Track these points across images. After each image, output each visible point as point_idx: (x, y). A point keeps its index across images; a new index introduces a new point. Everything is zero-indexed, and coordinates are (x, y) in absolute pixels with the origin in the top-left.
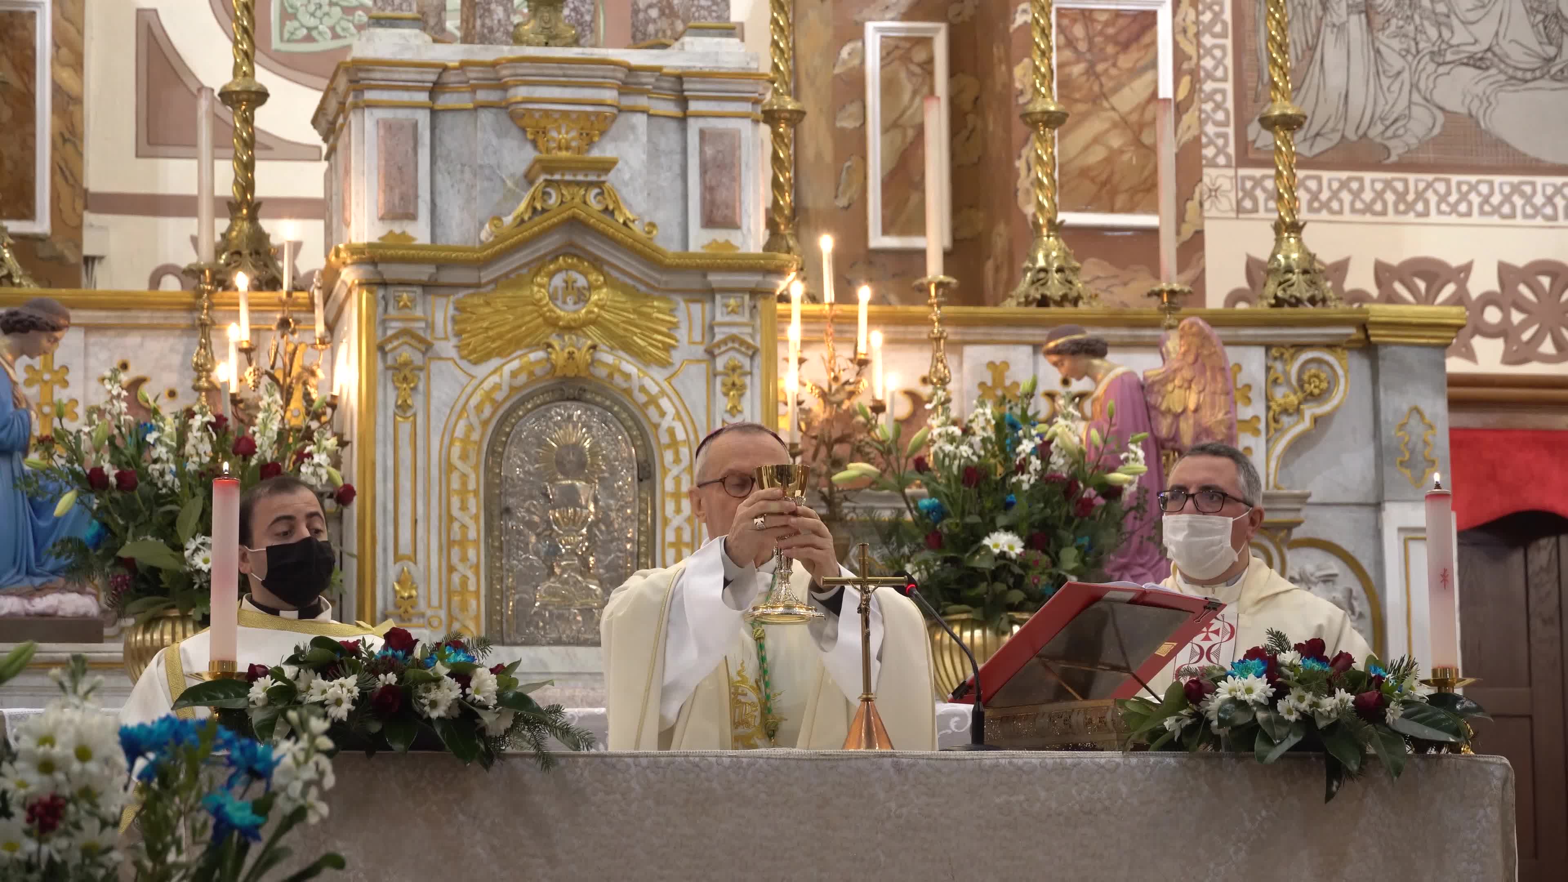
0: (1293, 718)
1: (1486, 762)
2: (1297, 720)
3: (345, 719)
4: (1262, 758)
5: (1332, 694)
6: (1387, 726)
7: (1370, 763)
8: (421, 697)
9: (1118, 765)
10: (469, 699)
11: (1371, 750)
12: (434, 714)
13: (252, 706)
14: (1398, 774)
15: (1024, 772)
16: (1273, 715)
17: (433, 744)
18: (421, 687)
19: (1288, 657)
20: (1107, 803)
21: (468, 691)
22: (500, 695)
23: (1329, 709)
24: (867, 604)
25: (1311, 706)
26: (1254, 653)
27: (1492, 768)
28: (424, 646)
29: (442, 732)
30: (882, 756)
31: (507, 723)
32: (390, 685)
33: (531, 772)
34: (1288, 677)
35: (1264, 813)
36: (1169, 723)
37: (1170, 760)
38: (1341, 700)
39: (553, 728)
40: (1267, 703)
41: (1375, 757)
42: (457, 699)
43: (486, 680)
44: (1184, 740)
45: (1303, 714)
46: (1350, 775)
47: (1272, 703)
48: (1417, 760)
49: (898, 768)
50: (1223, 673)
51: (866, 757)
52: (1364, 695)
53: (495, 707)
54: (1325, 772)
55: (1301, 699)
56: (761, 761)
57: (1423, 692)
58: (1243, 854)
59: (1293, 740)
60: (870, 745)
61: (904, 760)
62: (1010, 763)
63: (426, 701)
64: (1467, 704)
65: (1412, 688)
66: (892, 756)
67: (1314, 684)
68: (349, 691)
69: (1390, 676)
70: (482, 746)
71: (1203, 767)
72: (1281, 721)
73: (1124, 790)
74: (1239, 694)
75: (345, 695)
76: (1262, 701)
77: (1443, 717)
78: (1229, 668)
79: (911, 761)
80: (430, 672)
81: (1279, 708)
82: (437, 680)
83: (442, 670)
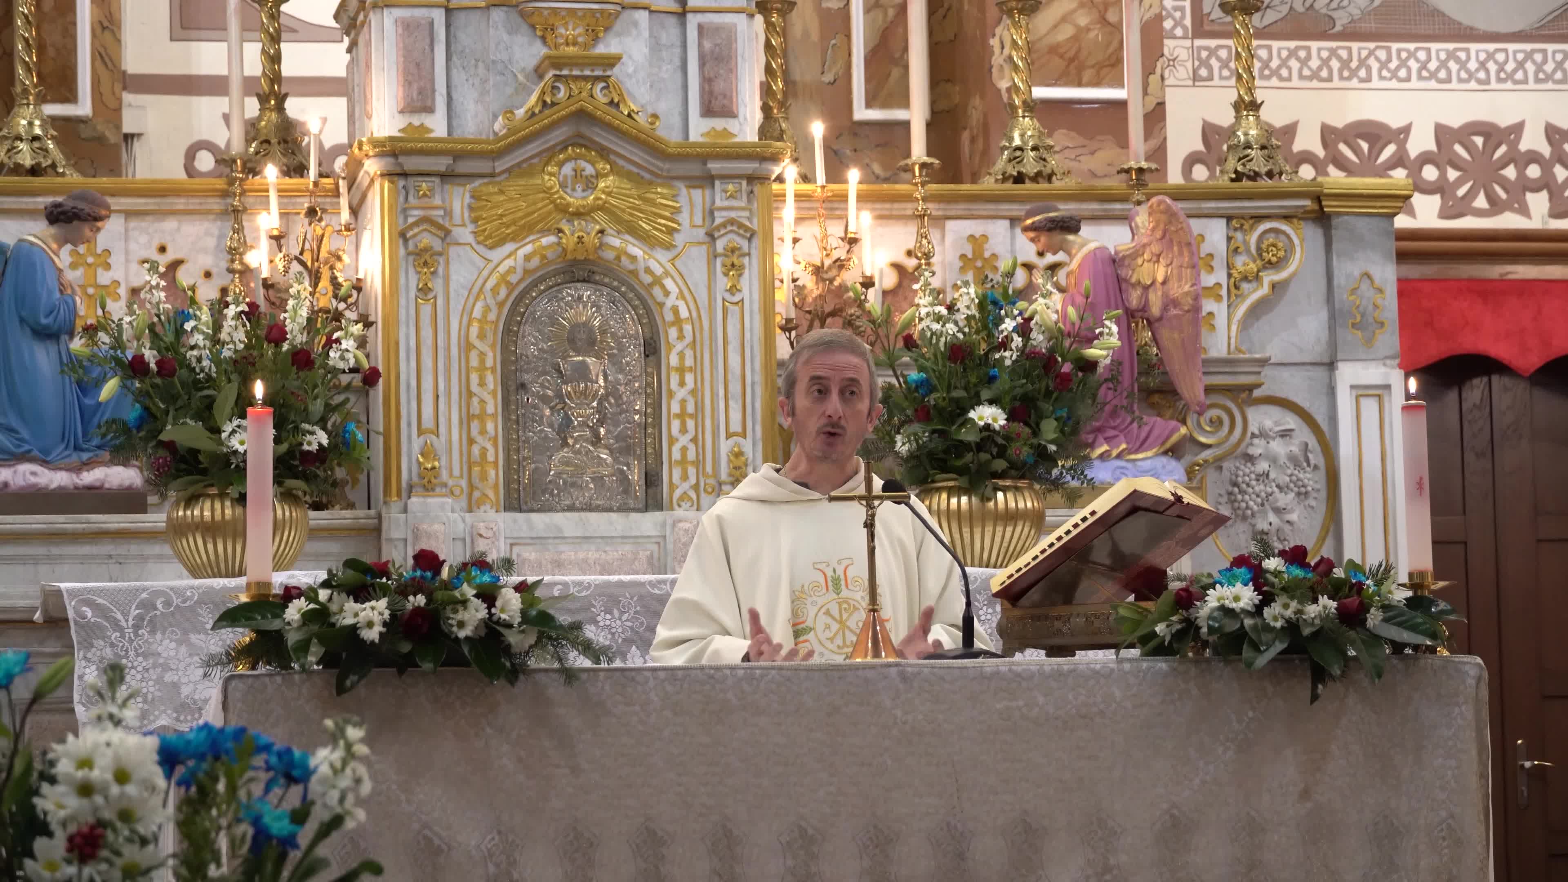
0: (1278, 624)
1: (1459, 662)
2: (1282, 627)
3: (377, 641)
4: (1249, 665)
5: (1315, 601)
6: (1368, 630)
7: (1352, 664)
8: (449, 618)
9: (1112, 670)
10: (495, 618)
11: (1352, 653)
12: (462, 634)
13: (287, 627)
14: (1379, 676)
15: (1023, 679)
16: (1259, 621)
17: (462, 662)
18: (449, 608)
19: (1272, 564)
20: (1102, 706)
21: (493, 610)
22: (524, 613)
23: (1313, 615)
24: (873, 519)
25: (1295, 613)
26: (1240, 561)
27: (1467, 668)
28: (451, 567)
29: (470, 652)
30: (889, 665)
31: (532, 640)
32: (419, 608)
33: (555, 689)
34: (1272, 585)
35: (1251, 714)
36: (1160, 628)
37: (1162, 664)
38: (1325, 607)
39: (575, 644)
40: (1254, 610)
41: (1354, 658)
42: (483, 620)
43: (510, 599)
44: (1175, 645)
45: (1288, 621)
46: (1333, 678)
47: (1258, 610)
48: (1395, 662)
49: (904, 677)
50: (1211, 581)
51: (873, 667)
52: (1345, 601)
53: (520, 625)
54: (1309, 673)
55: (1286, 606)
56: (773, 672)
57: (1401, 595)
58: (1230, 754)
59: (1279, 647)
60: (877, 654)
61: (909, 669)
62: (1010, 670)
63: (454, 622)
64: (1443, 605)
65: (1390, 592)
66: (897, 665)
67: (1298, 592)
68: (381, 614)
69: (1369, 582)
70: (508, 664)
71: (1193, 671)
72: (1268, 628)
73: (1118, 694)
74: (1227, 602)
75: (377, 618)
76: (1249, 609)
77: (1420, 620)
78: (1217, 576)
79: (916, 670)
80: (457, 594)
81: (1265, 615)
82: (464, 603)
83: (469, 591)
